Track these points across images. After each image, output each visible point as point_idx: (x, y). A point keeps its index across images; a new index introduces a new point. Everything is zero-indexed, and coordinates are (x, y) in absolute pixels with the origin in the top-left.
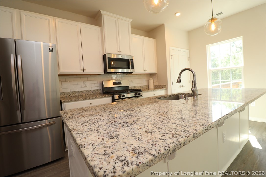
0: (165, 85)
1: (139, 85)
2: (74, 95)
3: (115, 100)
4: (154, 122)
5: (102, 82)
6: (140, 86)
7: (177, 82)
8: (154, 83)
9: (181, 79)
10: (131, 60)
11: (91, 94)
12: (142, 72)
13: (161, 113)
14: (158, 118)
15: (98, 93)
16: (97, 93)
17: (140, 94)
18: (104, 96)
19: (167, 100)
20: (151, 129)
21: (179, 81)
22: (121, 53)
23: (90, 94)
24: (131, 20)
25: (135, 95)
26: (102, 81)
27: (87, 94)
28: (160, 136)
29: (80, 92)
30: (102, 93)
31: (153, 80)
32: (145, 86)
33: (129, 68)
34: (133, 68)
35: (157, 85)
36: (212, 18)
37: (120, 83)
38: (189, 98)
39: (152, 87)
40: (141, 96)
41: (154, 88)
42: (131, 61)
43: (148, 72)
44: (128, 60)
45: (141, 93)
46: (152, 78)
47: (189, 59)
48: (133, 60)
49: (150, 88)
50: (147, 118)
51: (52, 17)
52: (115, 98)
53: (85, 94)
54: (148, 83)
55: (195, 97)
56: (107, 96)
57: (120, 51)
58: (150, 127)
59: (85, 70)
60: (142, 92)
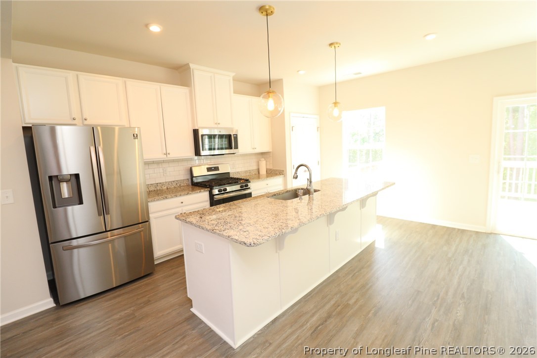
0: (283, 171)
1: (243, 169)
2: (150, 189)
3: (215, 196)
4: (268, 222)
5: (191, 168)
6: (246, 172)
7: (294, 178)
8: (266, 165)
9: (297, 174)
10: (234, 135)
11: (175, 187)
12: (250, 150)
13: (274, 215)
14: (271, 219)
15: (185, 184)
16: (183, 185)
17: (247, 186)
18: (198, 191)
19: (281, 201)
20: (267, 226)
21: (296, 177)
22: (219, 126)
23: (173, 187)
24: (233, 74)
25: (241, 187)
26: (191, 166)
27: (169, 187)
28: (273, 230)
29: (158, 185)
30: (190, 184)
31: (266, 161)
32: (253, 170)
33: (231, 148)
34: (236, 147)
35: (271, 169)
36: (335, 101)
37: (217, 169)
38: (303, 197)
39: (263, 172)
40: (249, 188)
41: (267, 173)
42: (234, 137)
43: (260, 150)
44: (230, 136)
45: (249, 184)
46: (264, 158)
47: (319, 129)
48: (237, 135)
49: (260, 173)
50: (263, 220)
51: (121, 78)
52: (214, 194)
53: (166, 188)
54: (258, 165)
55: (311, 196)
56: (202, 190)
57: (218, 122)
58: (266, 226)
59: (169, 154)
60: (250, 182)
